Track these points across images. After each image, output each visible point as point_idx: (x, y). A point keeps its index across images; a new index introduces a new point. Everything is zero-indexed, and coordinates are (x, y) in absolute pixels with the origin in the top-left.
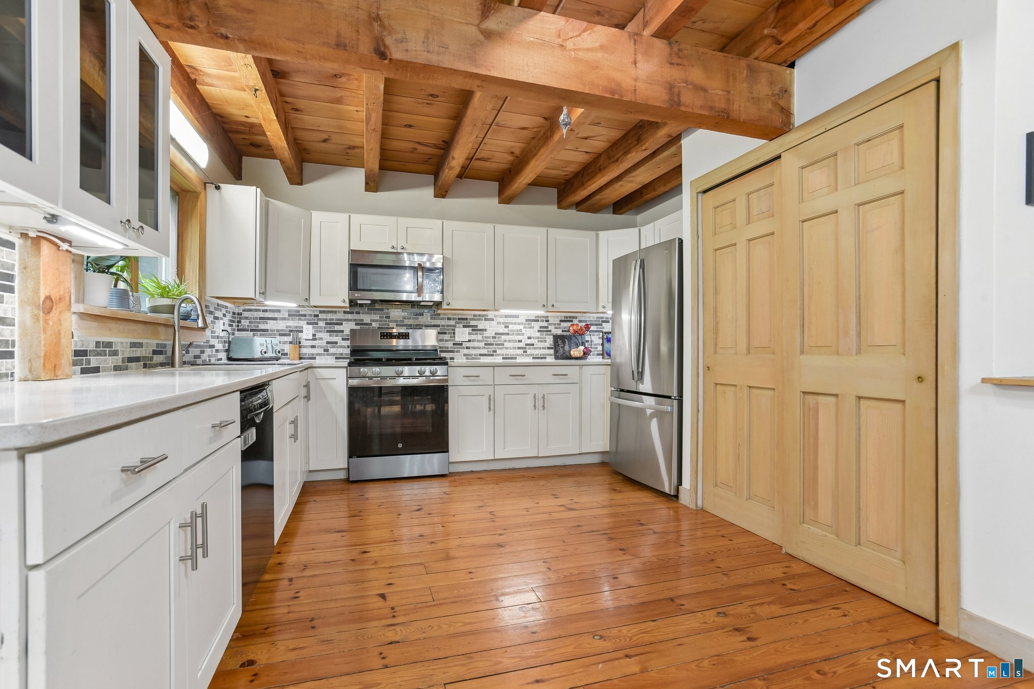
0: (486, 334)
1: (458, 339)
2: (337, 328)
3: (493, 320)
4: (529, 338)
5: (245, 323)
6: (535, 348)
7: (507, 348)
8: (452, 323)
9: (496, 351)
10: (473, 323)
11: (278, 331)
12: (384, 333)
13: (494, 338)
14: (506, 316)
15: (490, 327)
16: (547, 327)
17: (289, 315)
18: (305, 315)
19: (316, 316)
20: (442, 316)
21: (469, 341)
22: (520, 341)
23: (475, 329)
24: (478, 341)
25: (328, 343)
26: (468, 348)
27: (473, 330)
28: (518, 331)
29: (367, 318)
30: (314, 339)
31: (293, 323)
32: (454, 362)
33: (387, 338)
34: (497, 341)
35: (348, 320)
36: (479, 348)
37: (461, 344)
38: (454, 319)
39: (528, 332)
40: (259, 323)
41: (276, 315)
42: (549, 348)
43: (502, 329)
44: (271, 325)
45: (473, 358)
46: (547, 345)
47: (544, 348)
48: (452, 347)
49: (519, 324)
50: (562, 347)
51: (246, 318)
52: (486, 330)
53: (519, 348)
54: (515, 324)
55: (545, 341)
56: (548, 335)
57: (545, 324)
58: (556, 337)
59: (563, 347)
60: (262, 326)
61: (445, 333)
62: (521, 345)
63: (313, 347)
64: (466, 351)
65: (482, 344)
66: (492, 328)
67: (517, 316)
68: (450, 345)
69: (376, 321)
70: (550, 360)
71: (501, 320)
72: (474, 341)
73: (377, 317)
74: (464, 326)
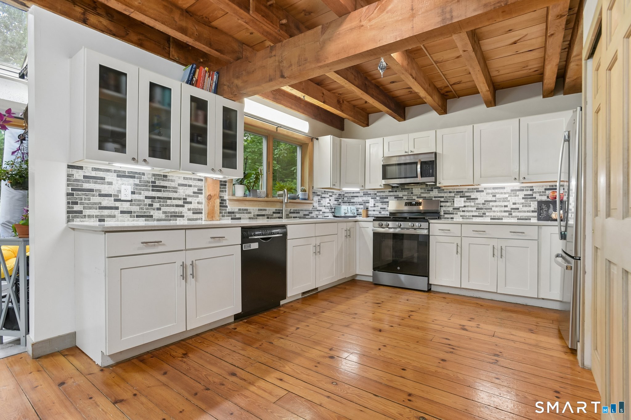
0: (477, 202)
1: (456, 205)
2: (386, 200)
3: (483, 191)
4: (514, 204)
5: (346, 199)
6: (519, 212)
7: (494, 212)
8: (452, 195)
9: (485, 214)
10: (467, 194)
11: (359, 202)
12: (407, 202)
13: (483, 204)
14: (494, 188)
15: (481, 196)
16: (532, 195)
17: (364, 194)
18: (370, 194)
19: (376, 194)
20: (445, 191)
21: (465, 206)
22: (506, 206)
23: (469, 198)
24: (471, 206)
25: (381, 208)
26: (463, 211)
27: (467, 199)
28: (504, 198)
29: (400, 194)
30: (375, 207)
31: (365, 198)
32: (453, 220)
33: (409, 206)
34: (486, 206)
35: (391, 196)
36: (472, 211)
37: (459, 209)
38: (453, 192)
39: (513, 199)
40: (351, 199)
41: (358, 195)
42: (533, 211)
43: (490, 198)
44: (356, 200)
45: (467, 219)
46: (532, 209)
47: (528, 212)
48: (452, 211)
49: (505, 193)
50: (545, 211)
51: (346, 197)
52: (477, 199)
53: (505, 211)
54: (502, 193)
55: (530, 206)
56: (532, 201)
57: (530, 193)
58: (540, 203)
59: (547, 211)
60: (352, 201)
61: (447, 202)
62: (506, 209)
63: (374, 211)
64: (462, 214)
65: (474, 209)
66: (481, 198)
67: (503, 188)
68: (451, 209)
69: (406, 195)
70: (534, 221)
71: (490, 191)
72: (468, 206)
73: (406, 193)
74: (461, 197)
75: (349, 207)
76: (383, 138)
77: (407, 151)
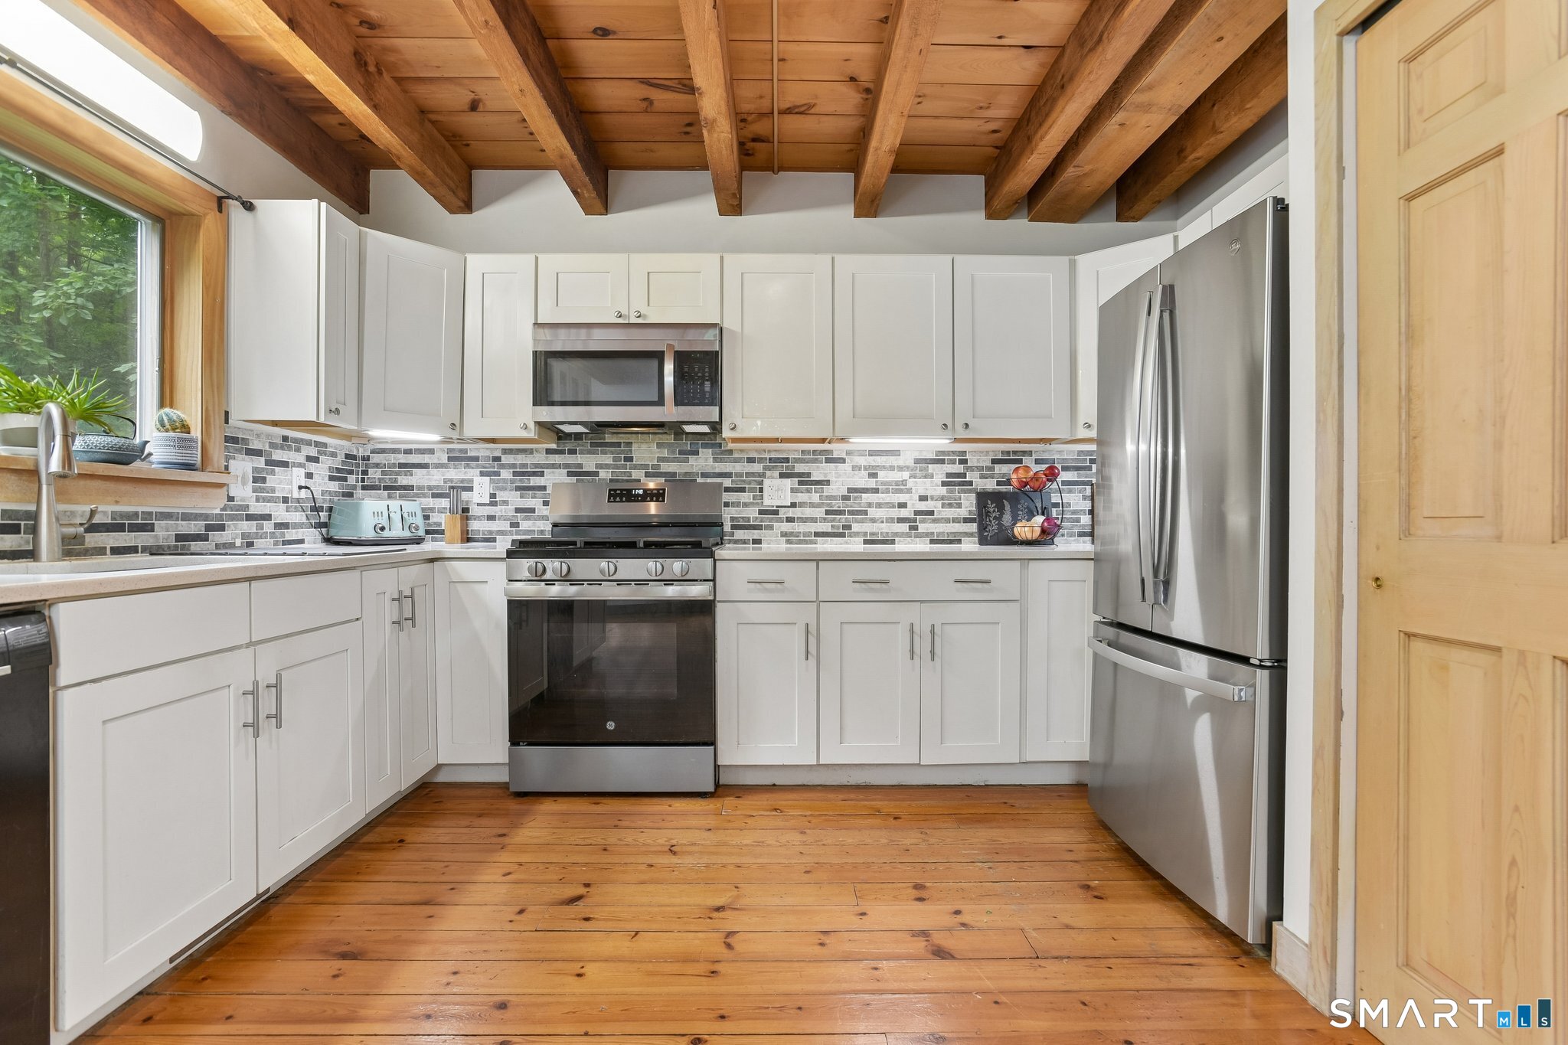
0: (828, 491)
1: (769, 501)
2: (535, 481)
3: (843, 461)
4: (923, 498)
5: (374, 474)
6: (935, 521)
7: (873, 520)
8: (757, 468)
9: (849, 527)
10: (800, 468)
11: (430, 488)
12: (615, 490)
13: (845, 498)
14: (872, 453)
15: (838, 476)
16: (964, 475)
17: (450, 459)
18: (476, 459)
19: (497, 459)
20: (736, 455)
21: (793, 505)
22: (903, 505)
23: (805, 481)
24: (812, 505)
25: (518, 510)
26: (790, 520)
27: (800, 483)
28: (897, 483)
29: (589, 462)
30: (493, 504)
31: (456, 474)
32: (760, 549)
33: (621, 501)
34: (853, 504)
35: (553, 466)
36: (814, 520)
37: (776, 513)
38: (761, 460)
39: (921, 486)
40: (398, 474)
41: (426, 459)
42: (966, 520)
43: (862, 481)
44: (418, 478)
45: (800, 542)
46: (963, 512)
47: (955, 520)
48: (757, 518)
49: (900, 469)
50: (995, 518)
51: (377, 466)
52: (828, 482)
53: (901, 520)
54: (892, 468)
55: (959, 506)
56: (965, 492)
57: (958, 468)
58: (983, 497)
59: (999, 519)
60: (403, 481)
61: (743, 490)
62: (905, 513)
63: (491, 518)
64: (786, 527)
65: (820, 513)
66: (841, 479)
67: (895, 453)
68: (752, 513)
69: (606, 466)
70: (970, 546)
71: (862, 461)
72: (802, 505)
73: (608, 459)
74: (782, 476)
75: (395, 504)
76: (537, 258)
77: (624, 312)
